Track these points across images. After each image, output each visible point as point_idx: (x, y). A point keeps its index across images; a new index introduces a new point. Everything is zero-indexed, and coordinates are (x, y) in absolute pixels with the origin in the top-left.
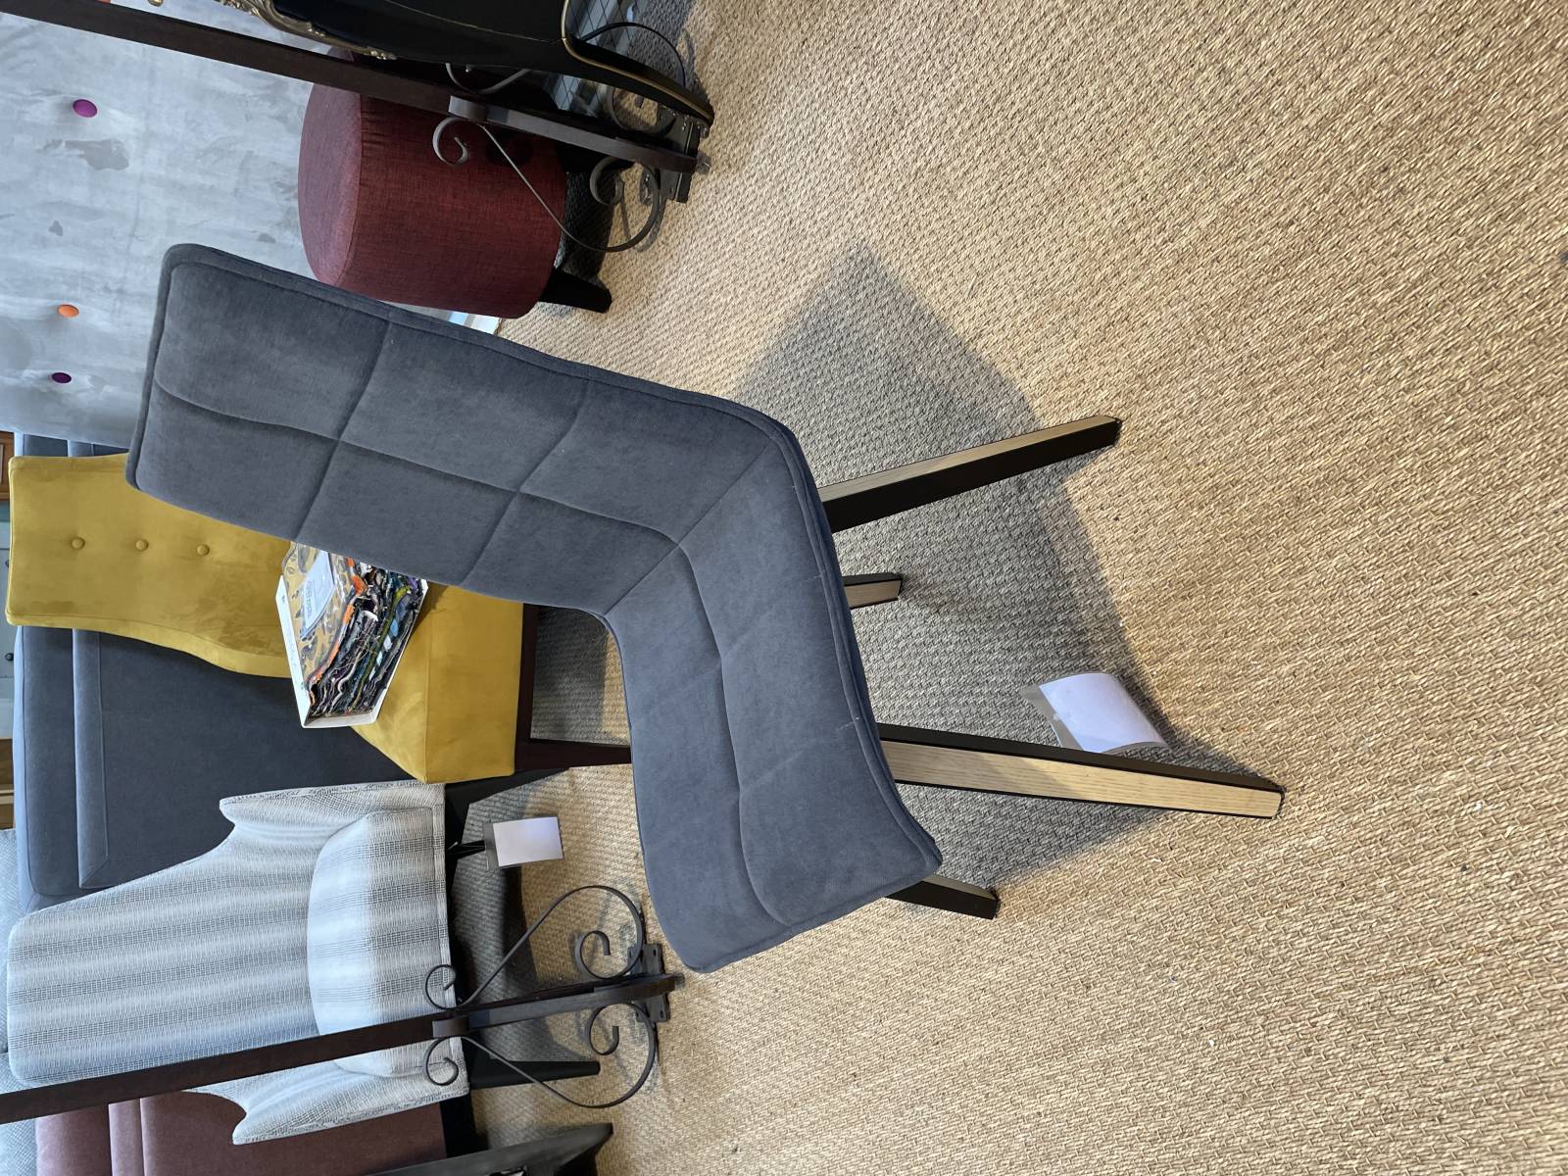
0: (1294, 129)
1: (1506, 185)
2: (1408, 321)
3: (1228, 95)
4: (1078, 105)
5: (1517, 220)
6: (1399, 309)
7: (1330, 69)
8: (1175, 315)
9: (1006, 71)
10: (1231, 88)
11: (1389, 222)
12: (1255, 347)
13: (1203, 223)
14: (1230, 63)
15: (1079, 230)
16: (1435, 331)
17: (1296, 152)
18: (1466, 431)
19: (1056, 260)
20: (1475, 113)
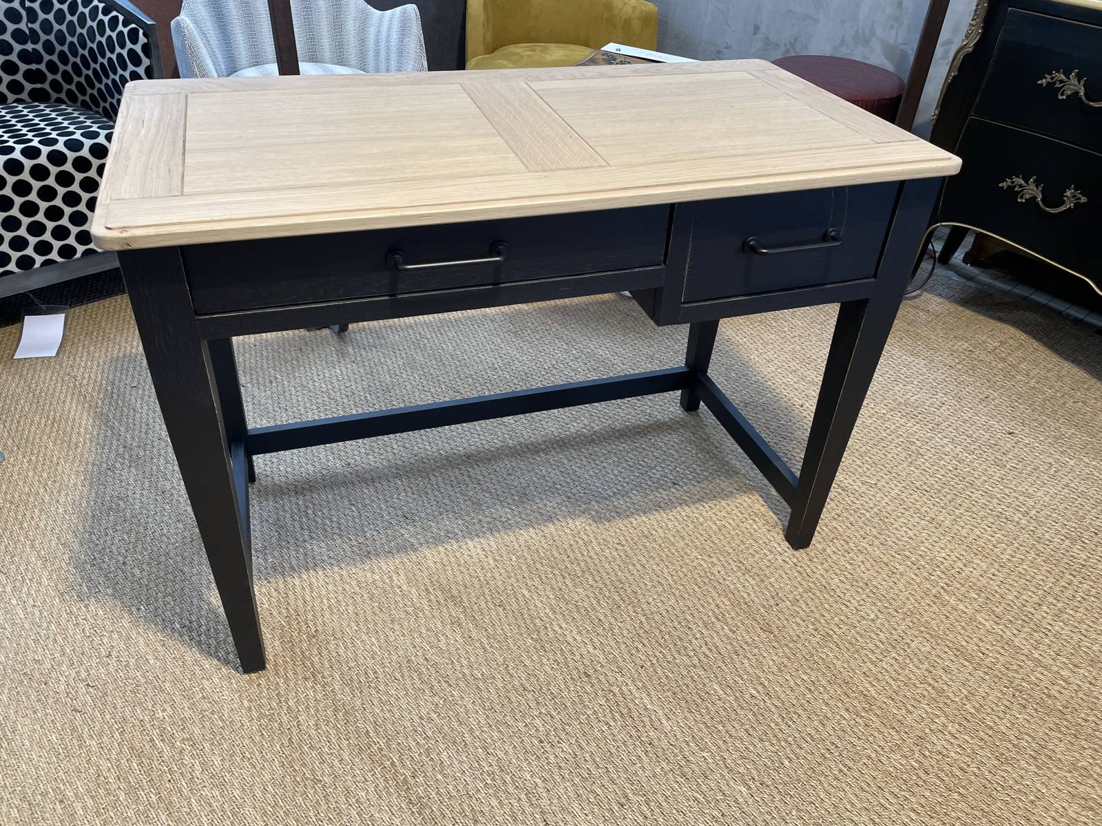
0: (1028, 647)
1: (1050, 758)
2: (965, 723)
3: (1029, 610)
4: (989, 529)
5: (1037, 767)
6: (969, 717)
7: (1064, 660)
8: (908, 599)
9: (986, 486)
10: (1032, 610)
11: (1007, 704)
12: (913, 645)
13: (961, 607)
14: (1045, 608)
15: (926, 539)
16: (966, 737)
17: (1018, 649)
18: (926, 763)
19: (904, 529)
20: (1076, 736)
